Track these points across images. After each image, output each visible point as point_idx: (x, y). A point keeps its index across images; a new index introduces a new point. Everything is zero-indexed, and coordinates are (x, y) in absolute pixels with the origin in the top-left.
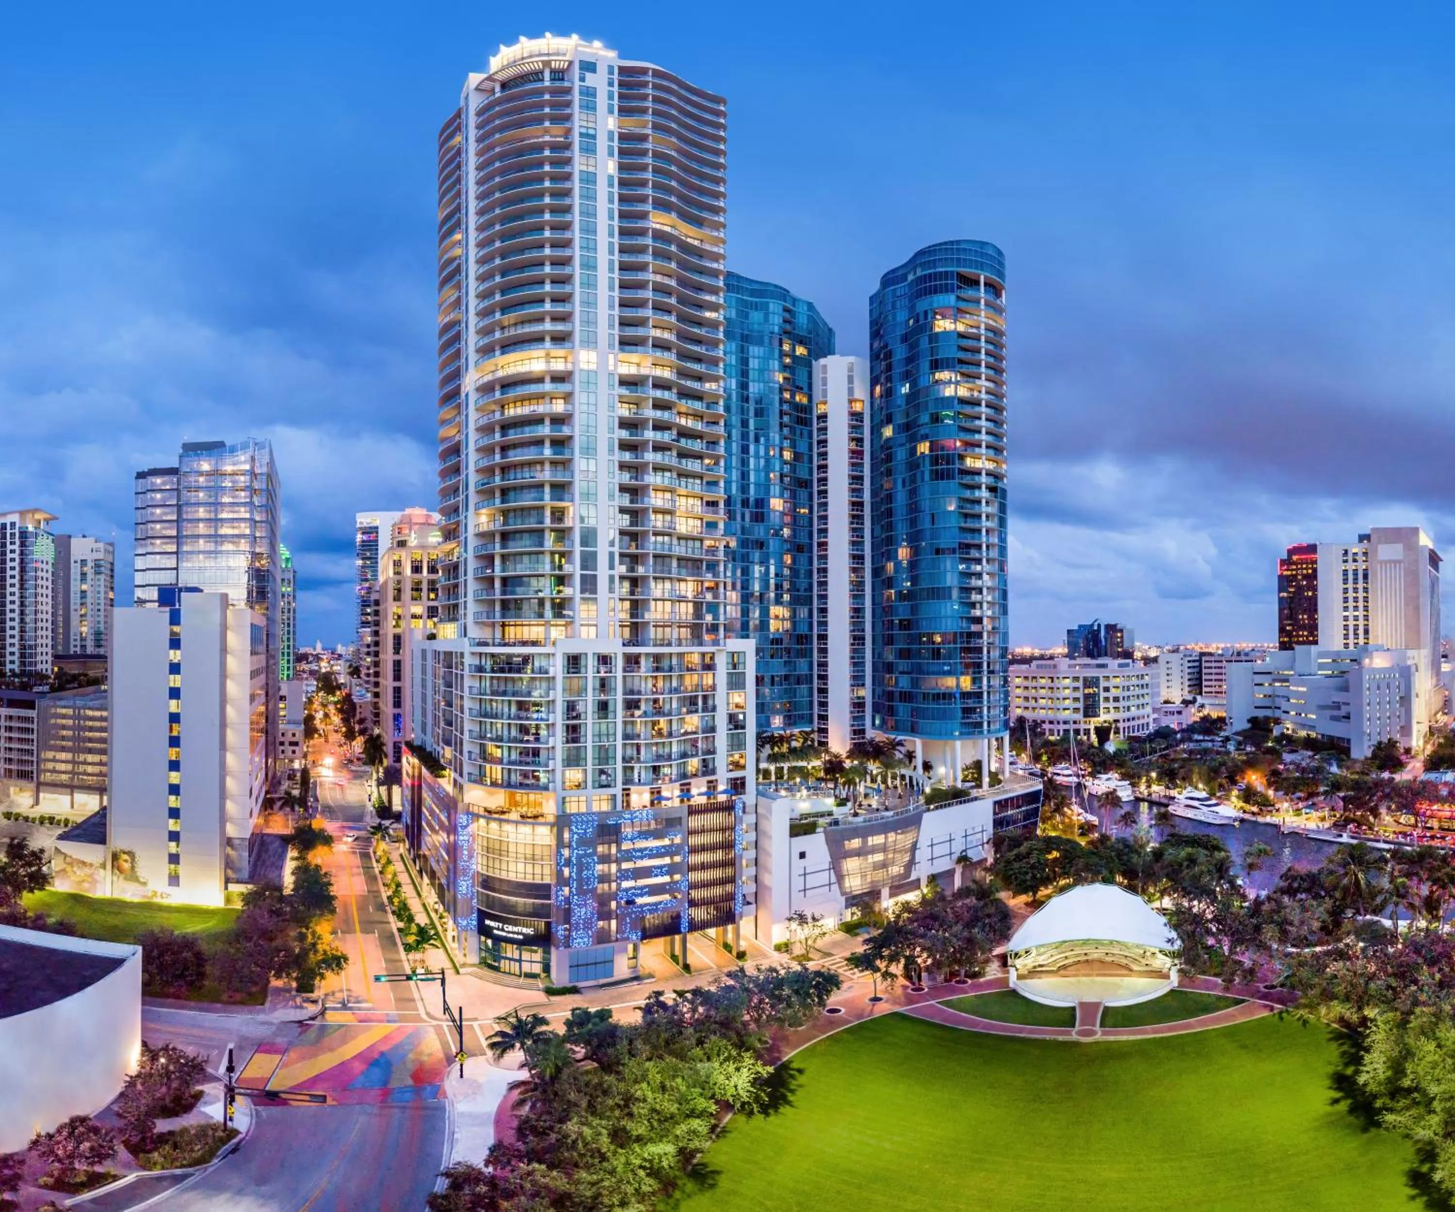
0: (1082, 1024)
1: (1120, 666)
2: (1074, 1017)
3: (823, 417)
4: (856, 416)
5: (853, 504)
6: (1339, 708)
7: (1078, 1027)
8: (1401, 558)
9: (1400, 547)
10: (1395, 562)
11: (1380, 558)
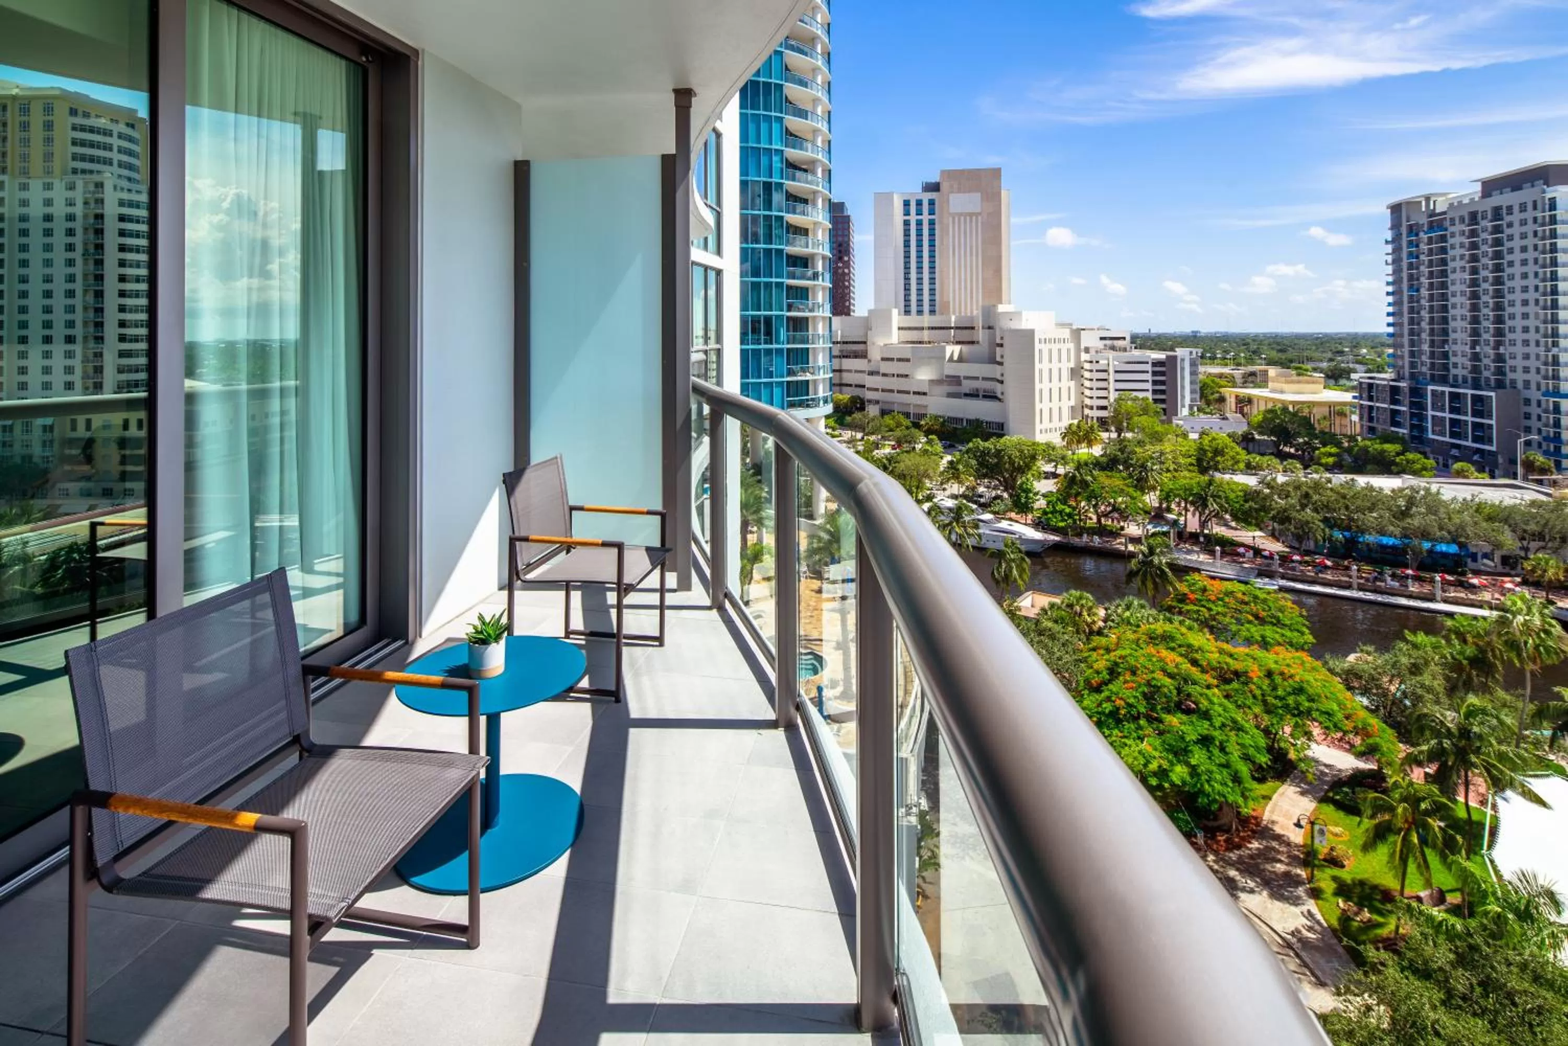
6: (959, 384)
8: (979, 210)
9: (977, 196)
10: (971, 215)
11: (952, 210)
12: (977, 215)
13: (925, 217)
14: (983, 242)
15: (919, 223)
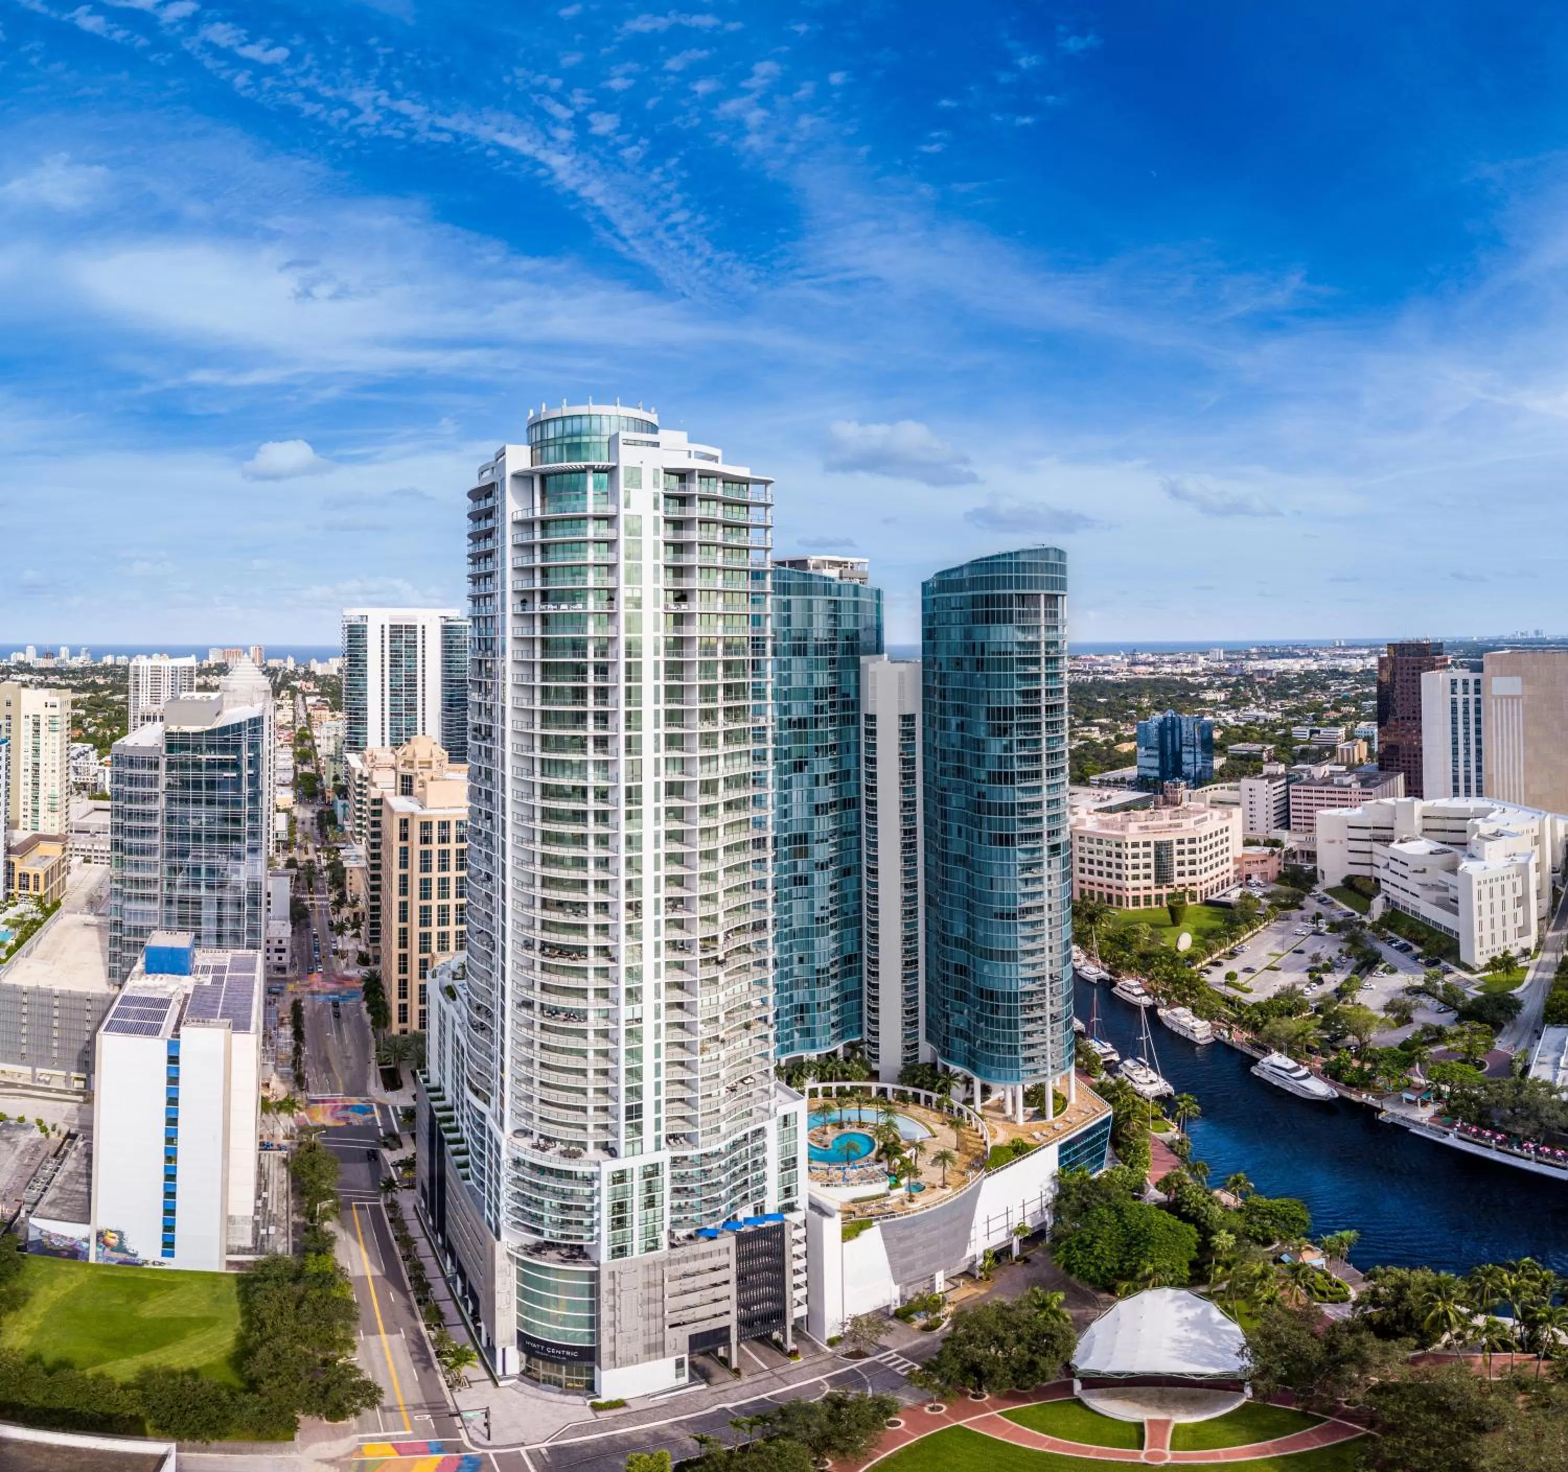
0: (1150, 1447)
1: (1196, 823)
2: (1142, 1435)
3: (871, 718)
4: (908, 719)
5: (906, 832)
6: (1446, 890)
7: (1146, 1450)
8: (1519, 693)
9: (1518, 680)
10: (1513, 697)
11: (1494, 692)
12: (1518, 697)
13: (1472, 697)
14: (1525, 724)
15: (1466, 702)
